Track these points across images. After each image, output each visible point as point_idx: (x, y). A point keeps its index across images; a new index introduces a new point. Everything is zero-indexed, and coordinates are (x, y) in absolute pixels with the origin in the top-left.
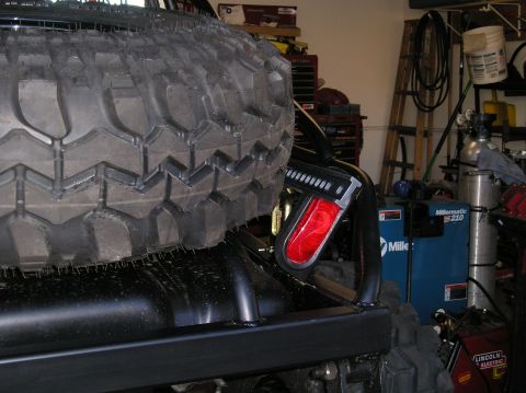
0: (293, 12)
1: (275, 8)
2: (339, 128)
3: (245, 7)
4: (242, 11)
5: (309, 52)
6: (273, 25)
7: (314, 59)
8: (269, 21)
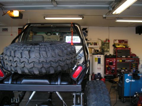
0: (127, 41)
1: (124, 40)
2: (135, 60)
3: (119, 40)
4: (118, 41)
5: (129, 47)
6: (124, 43)
7: (130, 49)
8: (123, 42)
